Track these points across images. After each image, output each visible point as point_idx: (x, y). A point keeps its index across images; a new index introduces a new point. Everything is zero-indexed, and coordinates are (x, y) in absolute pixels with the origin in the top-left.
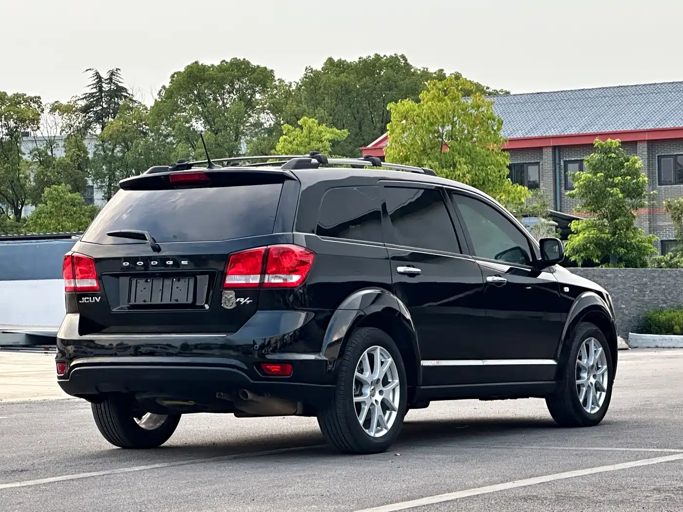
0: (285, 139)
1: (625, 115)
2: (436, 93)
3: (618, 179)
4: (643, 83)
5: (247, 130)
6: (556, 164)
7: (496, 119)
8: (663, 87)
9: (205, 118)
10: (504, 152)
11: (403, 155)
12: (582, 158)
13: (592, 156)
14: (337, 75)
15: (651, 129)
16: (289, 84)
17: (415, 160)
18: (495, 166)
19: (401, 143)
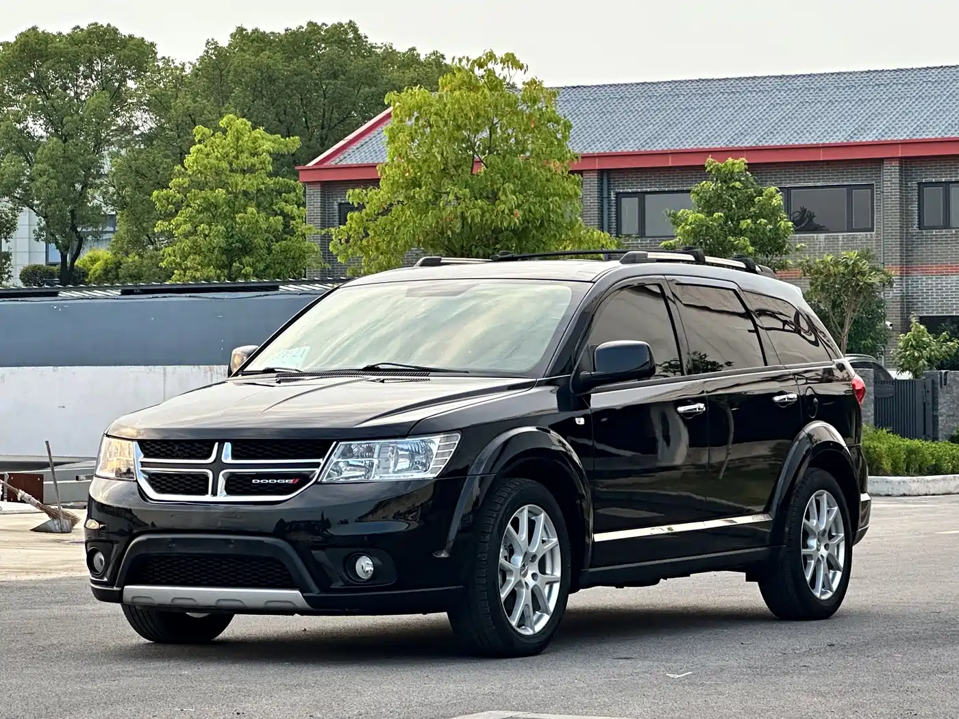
0: (199, 151)
1: (710, 124)
2: (466, 78)
3: (746, 224)
4: (737, 76)
5: (113, 136)
6: (603, 198)
7: (562, 122)
8: (768, 83)
9: (48, 115)
10: (573, 174)
11: (410, 177)
12: (690, 188)
13: (703, 186)
14: (256, 54)
15: (751, 147)
16: (180, 66)
17: (430, 184)
18: (560, 199)
19: (407, 157)
